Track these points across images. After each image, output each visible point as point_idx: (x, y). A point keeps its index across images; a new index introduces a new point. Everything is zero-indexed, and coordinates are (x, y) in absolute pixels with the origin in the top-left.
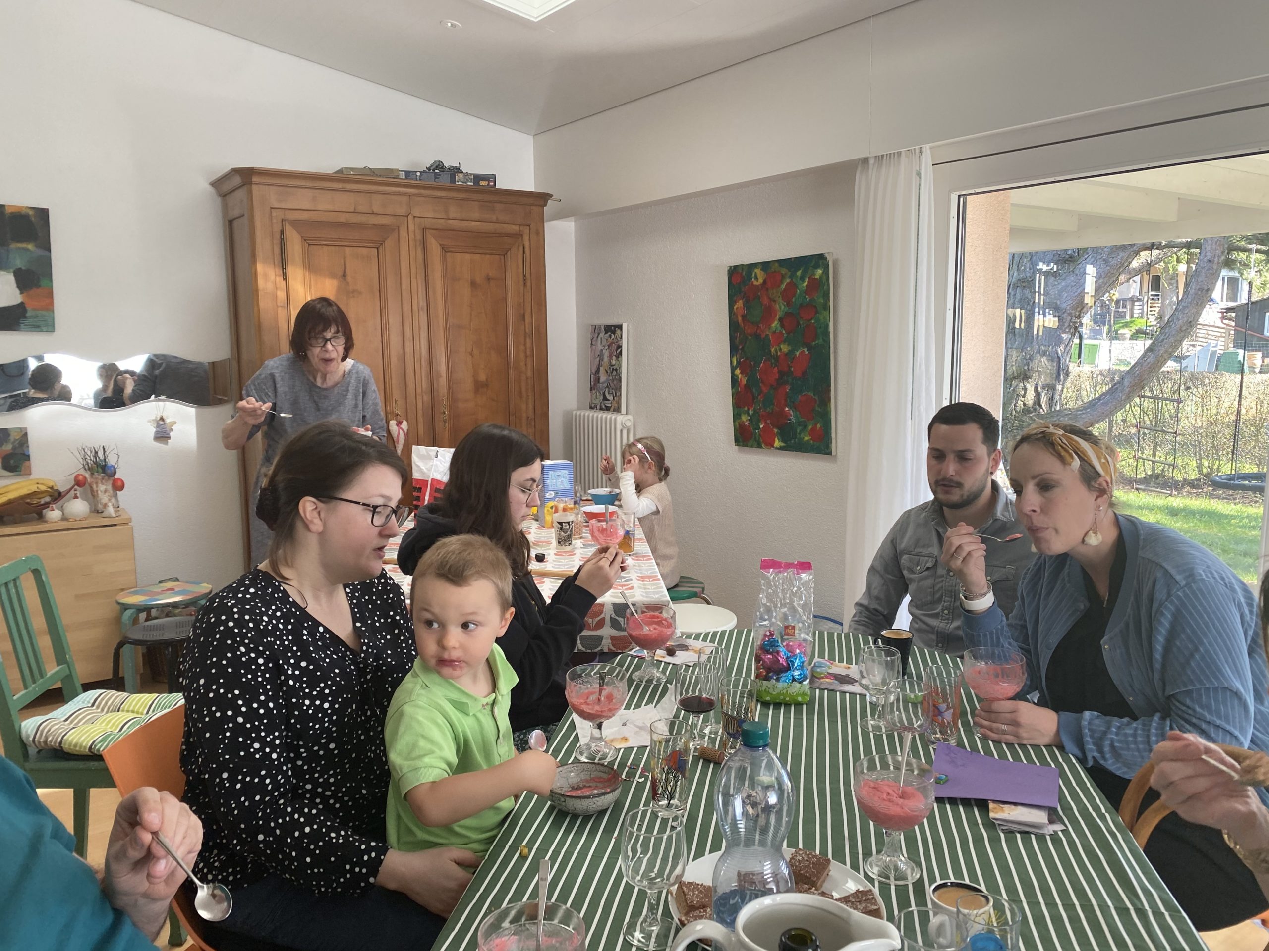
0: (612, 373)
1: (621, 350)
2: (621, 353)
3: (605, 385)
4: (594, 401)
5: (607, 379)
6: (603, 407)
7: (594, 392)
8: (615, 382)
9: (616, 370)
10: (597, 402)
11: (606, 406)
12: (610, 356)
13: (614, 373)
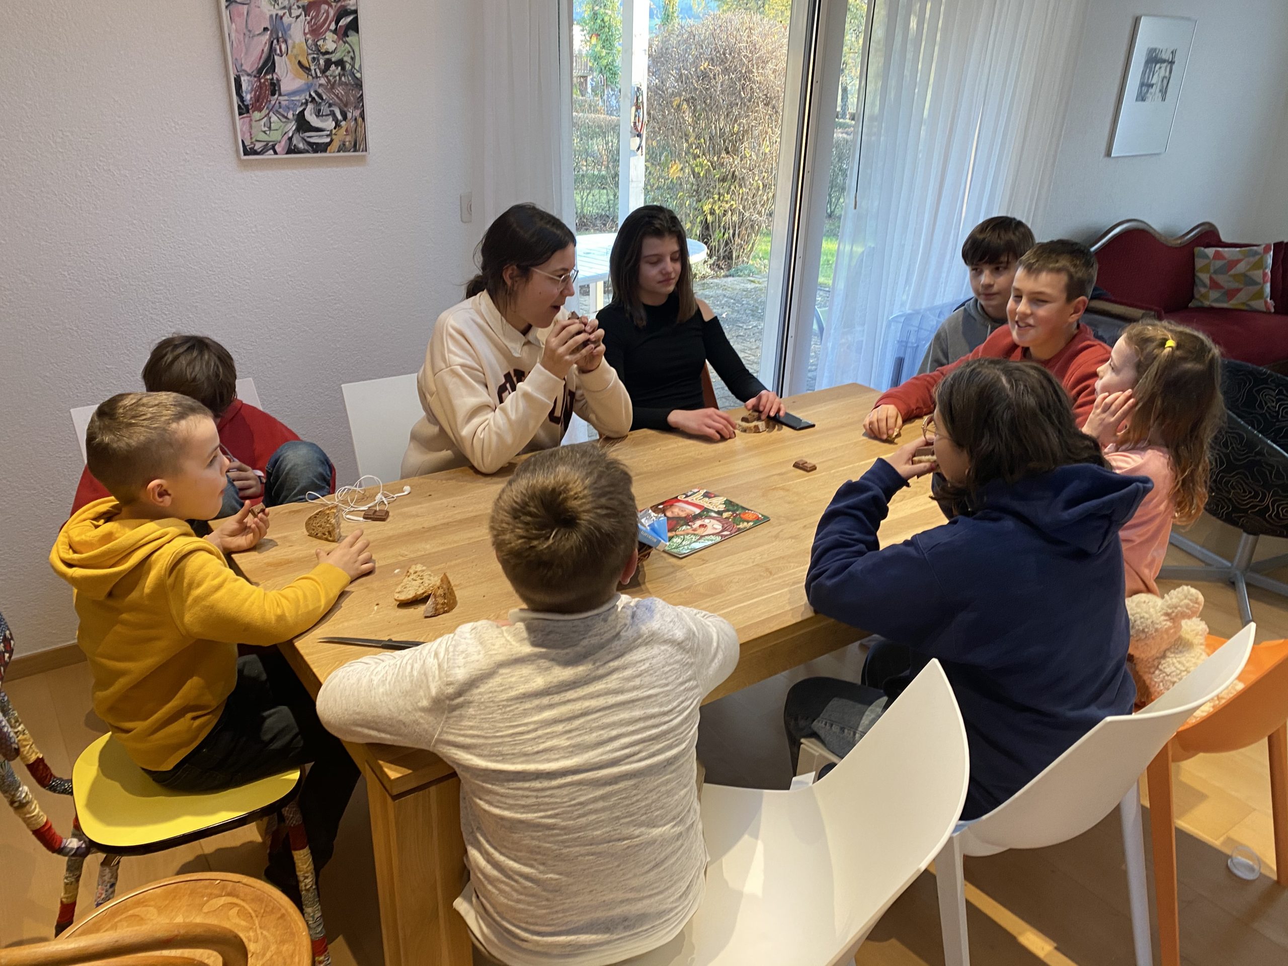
0: (323, 72)
1: (356, 20)
2: (354, 26)
3: (303, 98)
4: (262, 137)
5: (309, 87)
6: (301, 146)
7: (257, 115)
8: (340, 90)
9: (340, 63)
10: (275, 136)
11: (309, 144)
12: (316, 31)
13: (335, 70)
